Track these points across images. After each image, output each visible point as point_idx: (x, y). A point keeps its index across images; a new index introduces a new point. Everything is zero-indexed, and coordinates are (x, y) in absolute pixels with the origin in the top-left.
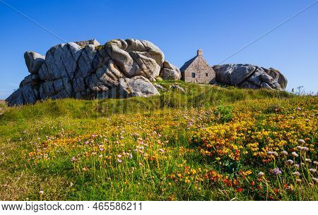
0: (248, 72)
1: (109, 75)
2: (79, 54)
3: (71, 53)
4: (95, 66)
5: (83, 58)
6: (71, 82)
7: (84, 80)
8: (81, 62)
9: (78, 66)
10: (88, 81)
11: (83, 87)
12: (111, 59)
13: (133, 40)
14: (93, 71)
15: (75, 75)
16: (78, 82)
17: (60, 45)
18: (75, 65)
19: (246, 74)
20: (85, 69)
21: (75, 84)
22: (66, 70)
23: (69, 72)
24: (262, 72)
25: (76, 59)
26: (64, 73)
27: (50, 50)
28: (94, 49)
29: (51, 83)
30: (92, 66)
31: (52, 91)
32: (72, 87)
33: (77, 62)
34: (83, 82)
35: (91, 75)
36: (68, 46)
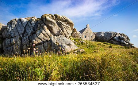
0: (112, 35)
1: (44, 34)
2: (26, 23)
3: (21, 23)
4: (35, 29)
5: (28, 25)
6: (21, 39)
7: (29, 38)
8: (27, 27)
9: (25, 30)
10: (31, 38)
11: (28, 42)
12: (45, 25)
13: (58, 15)
14: (34, 32)
15: (23, 35)
16: (25, 38)
17: (15, 19)
18: (24, 29)
19: (112, 36)
20: (30, 31)
21: (23, 40)
22: (18, 32)
23: (20, 33)
24: (119, 35)
25: (24, 26)
26: (17, 34)
27: (10, 22)
28: (35, 20)
29: (9, 40)
30: (34, 30)
31: (10, 44)
32: (21, 42)
33: (25, 28)
34: (28, 39)
35: (33, 34)
36: (20, 20)
